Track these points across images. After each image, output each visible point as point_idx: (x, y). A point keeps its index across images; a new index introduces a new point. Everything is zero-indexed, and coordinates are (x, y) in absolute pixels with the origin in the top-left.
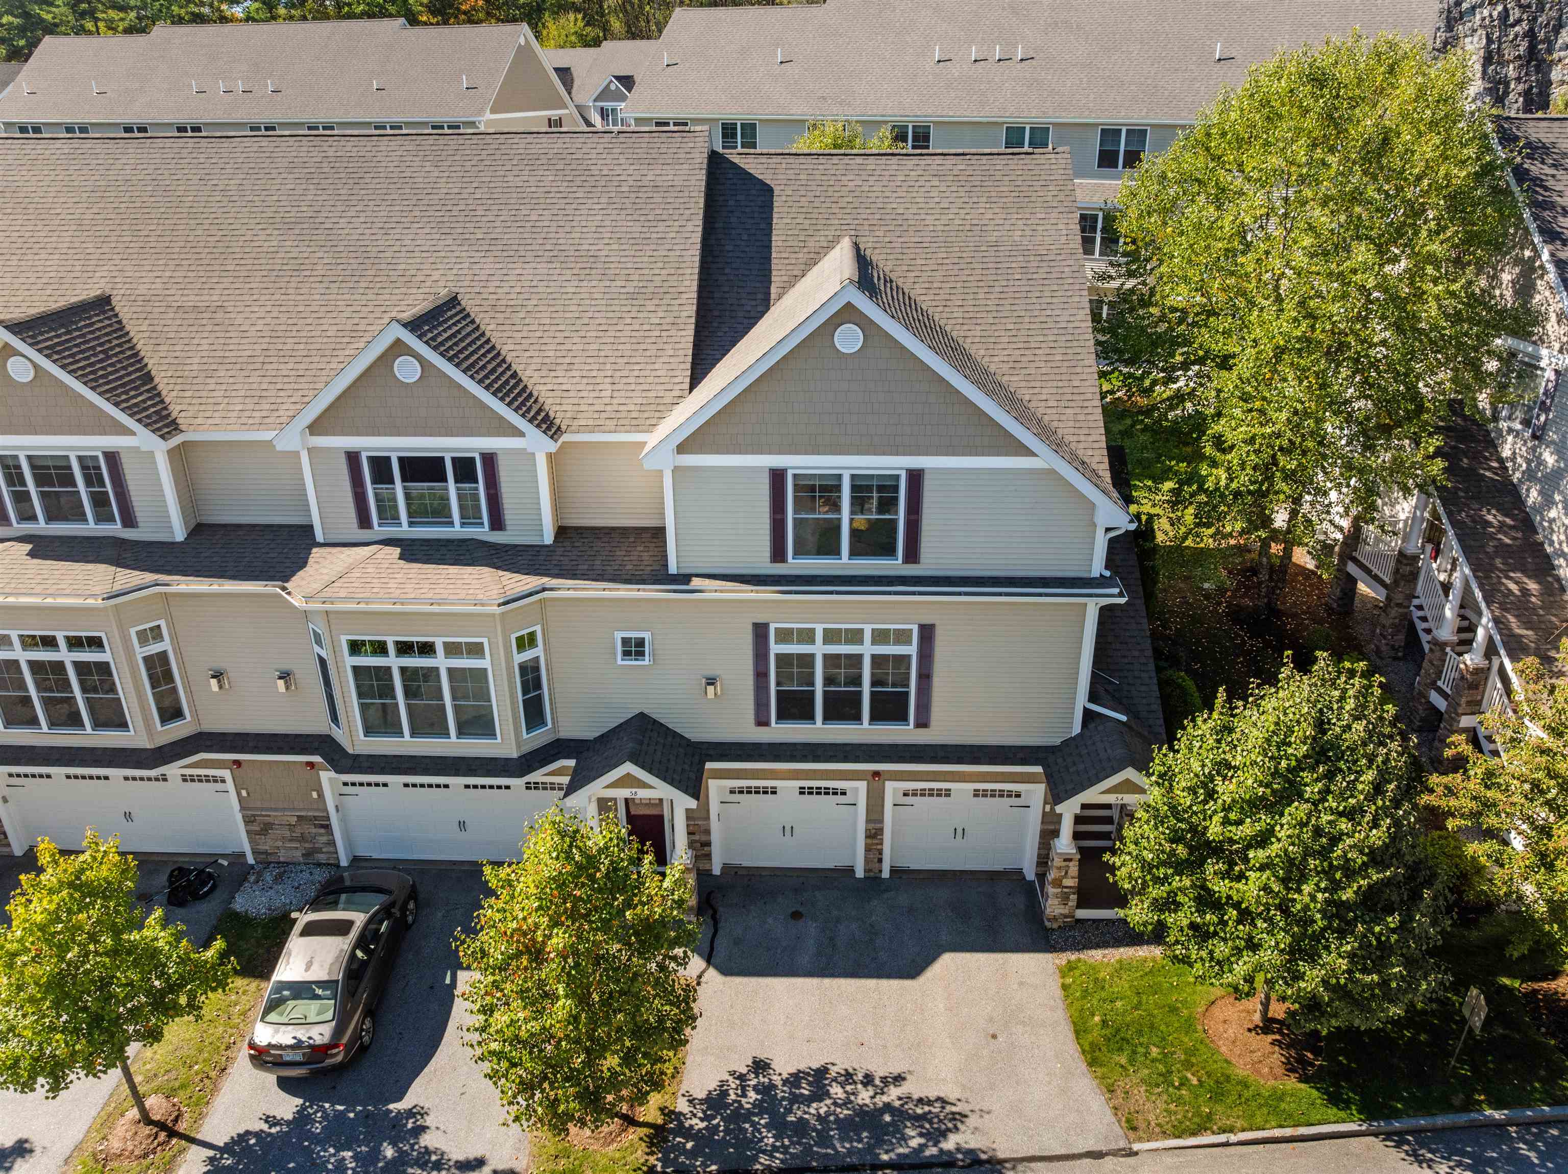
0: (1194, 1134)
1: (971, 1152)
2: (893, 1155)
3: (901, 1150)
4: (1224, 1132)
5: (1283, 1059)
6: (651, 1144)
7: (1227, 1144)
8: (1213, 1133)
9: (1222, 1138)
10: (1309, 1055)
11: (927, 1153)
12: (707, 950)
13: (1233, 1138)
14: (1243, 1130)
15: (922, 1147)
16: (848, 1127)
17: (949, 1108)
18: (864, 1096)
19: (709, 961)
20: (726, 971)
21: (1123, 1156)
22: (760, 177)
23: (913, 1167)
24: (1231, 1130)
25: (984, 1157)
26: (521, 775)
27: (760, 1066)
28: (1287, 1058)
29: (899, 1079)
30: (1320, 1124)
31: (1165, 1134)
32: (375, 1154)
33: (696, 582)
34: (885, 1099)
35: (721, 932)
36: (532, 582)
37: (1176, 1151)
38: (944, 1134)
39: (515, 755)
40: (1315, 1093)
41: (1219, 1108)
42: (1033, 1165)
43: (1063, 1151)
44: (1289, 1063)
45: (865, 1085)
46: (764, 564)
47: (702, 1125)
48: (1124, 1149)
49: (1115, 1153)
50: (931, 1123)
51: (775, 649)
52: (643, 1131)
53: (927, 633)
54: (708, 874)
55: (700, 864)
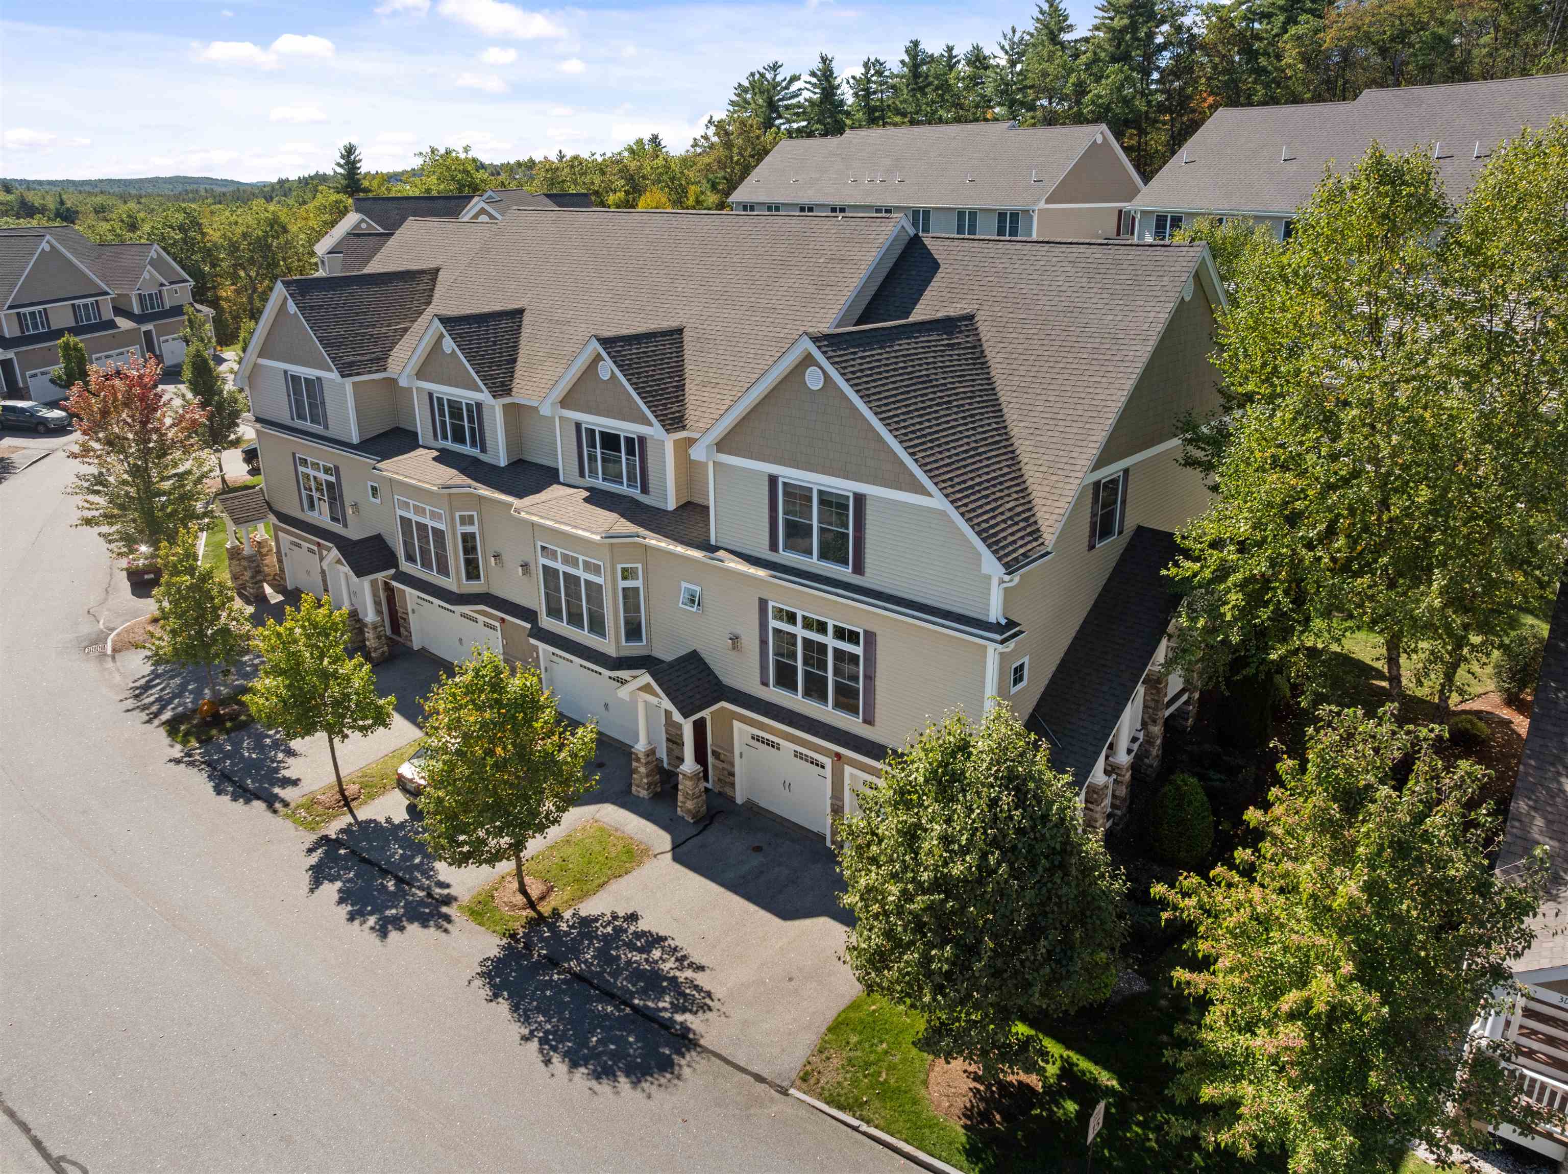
0: (840, 1107)
1: (688, 1030)
2: (642, 1003)
3: (650, 1004)
4: (862, 1120)
5: (968, 1105)
6: (529, 923)
7: (855, 1129)
8: (854, 1116)
9: (855, 1122)
10: (998, 1117)
11: (662, 1014)
12: (680, 841)
13: (864, 1127)
14: (876, 1127)
15: (665, 1009)
16: (637, 974)
17: (708, 1001)
18: (668, 966)
19: (673, 849)
20: (675, 859)
21: (777, 1091)
22: (936, 256)
23: (645, 1016)
24: (868, 1122)
25: (691, 1036)
26: (611, 669)
27: (633, 917)
28: (973, 1106)
29: (701, 968)
30: (939, 1159)
31: (820, 1097)
32: (413, 857)
33: (721, 554)
34: (678, 974)
35: (700, 837)
36: (631, 528)
37: (815, 1111)
38: (684, 1010)
39: (614, 655)
40: (964, 1139)
41: (877, 1104)
42: (713, 1059)
43: (742, 1064)
44: (971, 1110)
45: (677, 960)
46: (762, 550)
47: (565, 929)
48: (782, 1087)
49: (771, 1085)
50: (685, 1001)
51: (773, 623)
52: (533, 914)
53: (870, 637)
54: (732, 800)
55: (728, 790)
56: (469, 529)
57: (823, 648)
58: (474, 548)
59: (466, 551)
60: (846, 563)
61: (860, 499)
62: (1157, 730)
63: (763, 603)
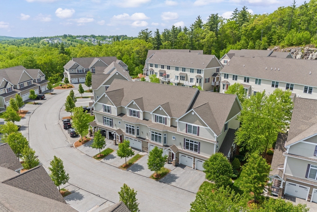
12: (174, 169)
35: (176, 168)
39: (162, 145)
46: (185, 132)
51: (186, 141)
53: (199, 143)
54: (179, 163)
55: (178, 162)
56: (138, 128)
57: (193, 144)
58: (138, 131)
59: (137, 131)
60: (196, 134)
61: (199, 127)
62: (232, 153)
63: (185, 139)
